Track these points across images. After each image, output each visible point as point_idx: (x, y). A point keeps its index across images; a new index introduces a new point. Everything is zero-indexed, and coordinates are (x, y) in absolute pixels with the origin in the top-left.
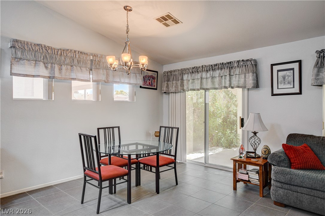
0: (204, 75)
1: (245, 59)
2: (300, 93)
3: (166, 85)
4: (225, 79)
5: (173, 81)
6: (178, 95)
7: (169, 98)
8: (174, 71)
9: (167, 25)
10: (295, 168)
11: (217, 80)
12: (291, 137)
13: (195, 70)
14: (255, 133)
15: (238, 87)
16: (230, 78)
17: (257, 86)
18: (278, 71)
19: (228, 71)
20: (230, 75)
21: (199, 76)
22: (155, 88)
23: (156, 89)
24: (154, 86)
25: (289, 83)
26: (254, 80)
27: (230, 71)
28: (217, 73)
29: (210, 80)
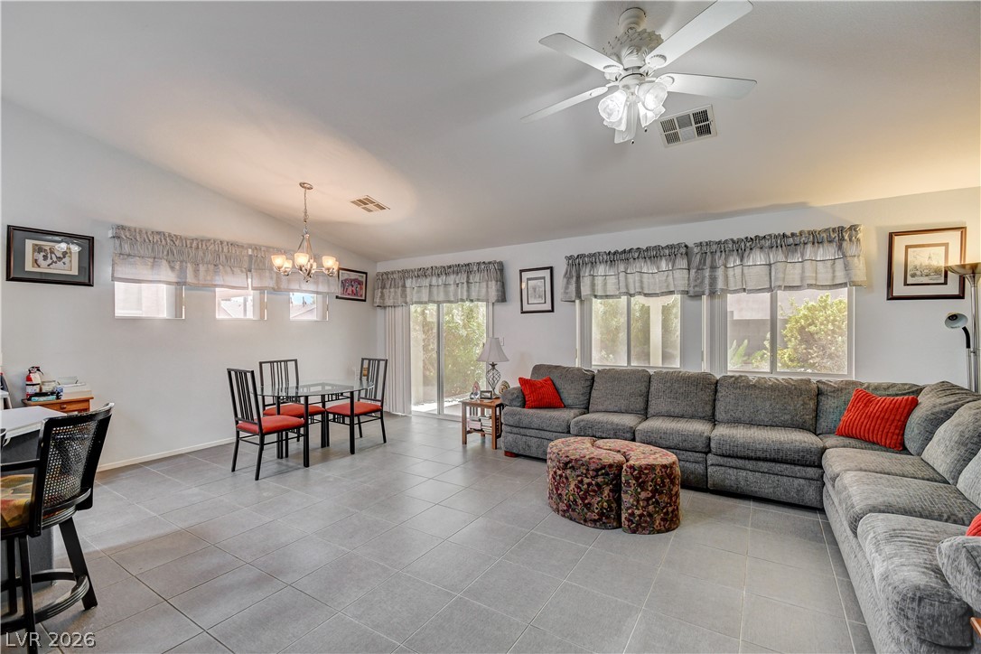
0: (434, 281)
1: (486, 261)
2: (552, 311)
3: (379, 294)
4: (462, 288)
5: (390, 288)
6: (399, 310)
7: (385, 313)
8: (393, 273)
9: (369, 211)
10: (529, 408)
11: (452, 288)
12: (537, 369)
13: (422, 273)
14: (493, 365)
15: (478, 300)
16: (468, 287)
17: (503, 298)
18: (528, 279)
19: (465, 276)
20: (468, 282)
21: (426, 282)
22: (363, 298)
23: (365, 301)
24: (361, 296)
25: (539, 297)
26: (498, 291)
27: (468, 277)
28: (451, 279)
29: (442, 288)
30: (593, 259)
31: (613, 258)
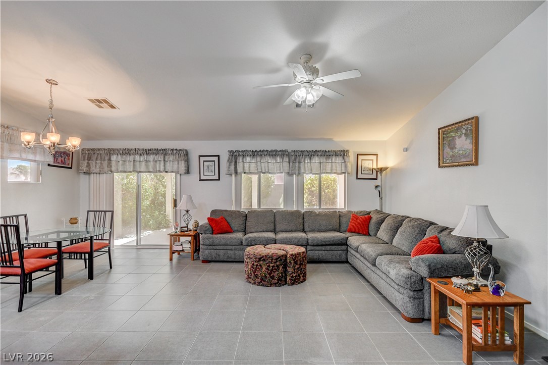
0: (137, 158)
1: (178, 148)
2: (219, 180)
3: (86, 164)
4: (160, 164)
5: (96, 160)
6: (103, 177)
7: (89, 179)
8: (99, 150)
10: (216, 234)
11: (151, 164)
12: (213, 212)
13: (127, 152)
14: (187, 211)
15: (172, 172)
16: (164, 164)
17: (188, 172)
18: (204, 161)
19: (162, 157)
20: (164, 161)
21: (131, 158)
22: (70, 166)
23: (71, 168)
24: (68, 164)
25: (211, 171)
26: (186, 167)
27: (164, 157)
28: (151, 158)
29: (143, 163)
30: (244, 154)
31: (255, 154)
